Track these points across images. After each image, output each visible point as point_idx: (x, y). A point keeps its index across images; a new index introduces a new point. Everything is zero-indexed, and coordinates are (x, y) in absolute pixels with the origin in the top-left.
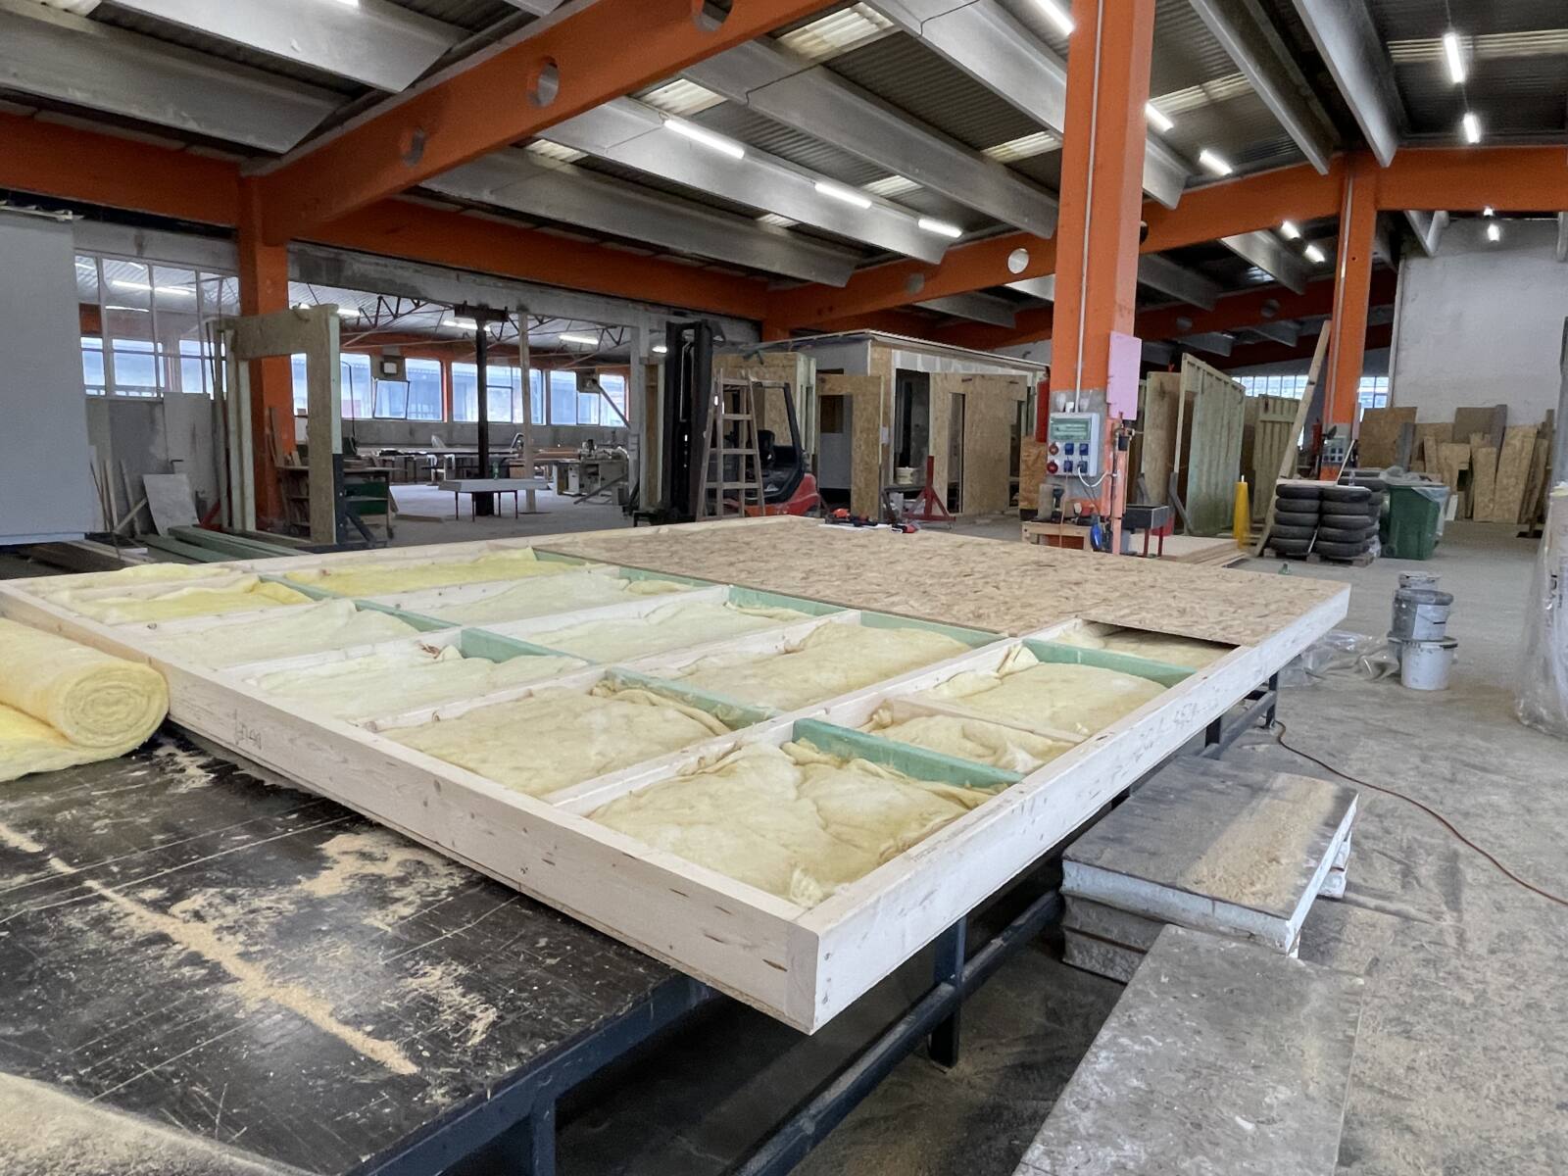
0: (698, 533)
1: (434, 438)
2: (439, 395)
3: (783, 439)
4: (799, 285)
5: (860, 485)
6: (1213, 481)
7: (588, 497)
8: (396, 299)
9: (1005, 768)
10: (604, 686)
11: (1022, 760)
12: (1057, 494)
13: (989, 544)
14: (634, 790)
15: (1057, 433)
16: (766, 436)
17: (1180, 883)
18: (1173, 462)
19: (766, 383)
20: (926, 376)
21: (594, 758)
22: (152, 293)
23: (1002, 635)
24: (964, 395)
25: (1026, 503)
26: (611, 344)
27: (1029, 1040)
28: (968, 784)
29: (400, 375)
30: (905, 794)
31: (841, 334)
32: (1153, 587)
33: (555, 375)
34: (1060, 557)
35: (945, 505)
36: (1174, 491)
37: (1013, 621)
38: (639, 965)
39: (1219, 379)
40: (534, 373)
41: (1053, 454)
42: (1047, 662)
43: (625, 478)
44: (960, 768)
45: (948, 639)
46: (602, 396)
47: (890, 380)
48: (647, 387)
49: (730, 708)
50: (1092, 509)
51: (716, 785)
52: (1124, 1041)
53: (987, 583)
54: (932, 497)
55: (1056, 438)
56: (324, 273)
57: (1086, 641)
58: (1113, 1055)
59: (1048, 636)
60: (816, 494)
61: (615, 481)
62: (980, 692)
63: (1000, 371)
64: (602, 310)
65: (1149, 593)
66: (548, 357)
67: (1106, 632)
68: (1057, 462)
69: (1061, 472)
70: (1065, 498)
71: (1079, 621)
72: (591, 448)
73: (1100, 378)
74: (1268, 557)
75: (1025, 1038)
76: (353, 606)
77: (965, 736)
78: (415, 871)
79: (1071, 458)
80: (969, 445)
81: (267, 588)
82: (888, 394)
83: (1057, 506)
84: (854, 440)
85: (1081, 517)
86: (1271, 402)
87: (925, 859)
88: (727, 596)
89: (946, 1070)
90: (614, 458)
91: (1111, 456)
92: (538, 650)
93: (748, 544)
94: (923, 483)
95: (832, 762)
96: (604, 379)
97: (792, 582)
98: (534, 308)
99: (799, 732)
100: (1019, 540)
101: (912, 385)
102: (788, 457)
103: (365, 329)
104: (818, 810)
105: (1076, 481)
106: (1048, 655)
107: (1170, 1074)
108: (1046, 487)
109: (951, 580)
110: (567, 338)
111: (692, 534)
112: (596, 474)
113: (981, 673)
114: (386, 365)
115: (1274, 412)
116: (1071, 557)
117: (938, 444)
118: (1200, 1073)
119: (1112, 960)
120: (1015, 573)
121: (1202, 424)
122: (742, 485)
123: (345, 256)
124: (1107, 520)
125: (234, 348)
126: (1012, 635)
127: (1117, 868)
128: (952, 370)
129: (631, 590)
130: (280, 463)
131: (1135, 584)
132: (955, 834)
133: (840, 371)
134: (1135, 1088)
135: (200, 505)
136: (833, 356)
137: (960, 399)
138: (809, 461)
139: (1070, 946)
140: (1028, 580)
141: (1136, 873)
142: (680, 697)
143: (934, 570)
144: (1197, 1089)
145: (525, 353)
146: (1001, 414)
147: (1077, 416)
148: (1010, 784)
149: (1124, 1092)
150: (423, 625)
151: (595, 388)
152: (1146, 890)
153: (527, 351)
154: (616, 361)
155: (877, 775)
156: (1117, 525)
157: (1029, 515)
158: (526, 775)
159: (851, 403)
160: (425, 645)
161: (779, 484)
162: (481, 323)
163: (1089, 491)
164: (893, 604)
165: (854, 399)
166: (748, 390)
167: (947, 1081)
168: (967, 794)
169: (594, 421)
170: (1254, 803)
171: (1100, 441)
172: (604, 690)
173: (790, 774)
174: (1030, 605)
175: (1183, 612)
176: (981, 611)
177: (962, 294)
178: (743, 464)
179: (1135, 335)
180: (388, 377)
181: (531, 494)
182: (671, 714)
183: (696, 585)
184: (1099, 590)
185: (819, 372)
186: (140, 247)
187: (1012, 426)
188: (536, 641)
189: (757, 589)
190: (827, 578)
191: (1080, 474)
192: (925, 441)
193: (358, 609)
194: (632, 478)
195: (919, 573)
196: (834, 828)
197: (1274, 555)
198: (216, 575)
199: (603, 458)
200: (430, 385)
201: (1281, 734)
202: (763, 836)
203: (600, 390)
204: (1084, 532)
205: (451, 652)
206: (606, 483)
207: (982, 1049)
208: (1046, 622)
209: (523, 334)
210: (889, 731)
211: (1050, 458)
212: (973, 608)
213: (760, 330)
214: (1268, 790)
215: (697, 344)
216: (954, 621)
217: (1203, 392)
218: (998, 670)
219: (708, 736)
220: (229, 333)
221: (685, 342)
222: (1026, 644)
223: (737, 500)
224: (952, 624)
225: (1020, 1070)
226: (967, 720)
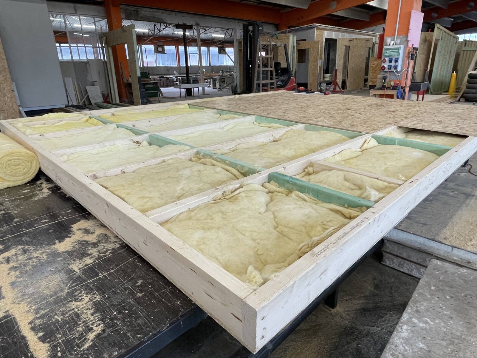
0: (249, 97)
1: (175, 72)
2: (175, 58)
3: (284, 65)
4: (291, 9)
5: (311, 81)
6: (442, 74)
7: (222, 89)
8: (159, 24)
9: (364, 198)
10: (197, 157)
11: (374, 195)
12: (385, 78)
13: (357, 98)
14: (191, 208)
15: (386, 54)
16: (277, 65)
17: (437, 238)
18: (427, 67)
19: (278, 44)
20: (335, 40)
21: (179, 191)
22: (81, 28)
23: (363, 133)
24: (349, 46)
25: (371, 83)
26: (229, 37)
27: (366, 297)
28: (346, 206)
29: (163, 52)
30: (316, 211)
31: (305, 26)
32: (425, 112)
33: (211, 49)
34: (386, 102)
35: (341, 86)
36: (426, 78)
37: (367, 127)
38: (179, 299)
39: (448, 34)
40: (203, 49)
41: (384, 63)
42: (382, 144)
43: (233, 82)
44: (342, 198)
45: (340, 135)
46: (227, 55)
47: (322, 43)
48: (239, 50)
49: (243, 167)
50: (398, 83)
51: (227, 206)
52: (415, 320)
53: (357, 112)
54: (336, 84)
55: (385, 56)
56: (133, 16)
57: (398, 135)
58: (409, 328)
59: (382, 133)
60: (295, 84)
61: (230, 83)
62: (353, 158)
63: (363, 37)
64: (225, 23)
65: (424, 115)
66: (208, 43)
67: (406, 131)
68: (385, 66)
69: (386, 70)
70: (387, 80)
71: (395, 126)
72: (223, 73)
73: (405, 31)
74: (462, 101)
75: (365, 296)
76: (116, 126)
77: (346, 180)
78: (102, 240)
79: (391, 64)
80: (350, 65)
81: (91, 121)
82: (322, 47)
83: (384, 83)
84: (309, 64)
85: (394, 87)
86: (467, 43)
87: (322, 255)
88: (255, 120)
89: (331, 309)
90: (230, 76)
91: (407, 62)
92: (174, 142)
93: (266, 100)
94: (333, 79)
95: (285, 192)
96: (227, 49)
97: (279, 114)
98: (201, 24)
99: (271, 178)
100: (369, 96)
101: (331, 44)
102: (286, 71)
103: (151, 36)
104: (275, 218)
105: (392, 73)
106: (382, 141)
107: (438, 341)
108: (380, 76)
109: (342, 111)
110: (215, 35)
111: (247, 97)
112: (224, 81)
113: (354, 150)
114: (159, 48)
115: (468, 46)
116: (390, 101)
117: (339, 64)
118: (454, 342)
119: (403, 265)
120: (368, 108)
121: (440, 52)
122: (269, 81)
123: (139, 9)
124: (404, 88)
125: (106, 43)
126: (367, 133)
127: (408, 231)
128: (345, 37)
129: (220, 118)
130: (125, 81)
131: (418, 111)
132: (339, 239)
133: (305, 40)
134: (421, 348)
135: (103, 95)
136: (302, 35)
137: (348, 48)
138: (294, 73)
139: (384, 258)
140: (373, 111)
141: (417, 233)
142: (224, 162)
143: (335, 108)
144: (453, 351)
145: (199, 42)
146: (362, 53)
147: (395, 47)
148: (368, 207)
149: (415, 350)
150: (137, 133)
151: (224, 52)
152: (421, 240)
153: (200, 41)
154: (230, 43)
155: (305, 200)
156: (407, 90)
157: (373, 87)
158: (145, 200)
159: (308, 51)
160: (135, 140)
161: (282, 81)
162: (184, 31)
163: (398, 77)
164: (318, 121)
165: (310, 49)
166: (271, 46)
167: (331, 314)
168: (347, 211)
169: (225, 64)
170: (468, 201)
171: (403, 57)
172: (196, 158)
173: (263, 198)
174: (374, 121)
175: (440, 122)
176: (354, 123)
177: (349, 8)
178: (269, 74)
179: (422, 11)
180: (159, 52)
181: (203, 88)
182: (218, 169)
183: (243, 116)
184: (403, 114)
185: (297, 41)
186: (76, 10)
187: (366, 58)
188: (177, 139)
189: (265, 117)
190: (293, 112)
191: (394, 70)
192: (335, 64)
193: (118, 127)
194: (235, 82)
195: (329, 109)
196: (280, 228)
197: (464, 100)
198: (77, 116)
199: (227, 76)
200: (173, 54)
201: (470, 169)
202: (244, 235)
203: (226, 53)
204: (394, 93)
205: (145, 143)
206: (228, 84)
207: (347, 300)
208: (382, 128)
209: (199, 34)
210: (312, 177)
211: (383, 64)
212: (350, 122)
213: (277, 27)
214: (473, 196)
215: (253, 31)
216: (342, 127)
217: (442, 39)
218: (360, 148)
219: (233, 179)
220: (105, 38)
221: (250, 31)
222: (373, 137)
223: (267, 87)
224: (342, 129)
225: (362, 311)
226: (346, 172)
